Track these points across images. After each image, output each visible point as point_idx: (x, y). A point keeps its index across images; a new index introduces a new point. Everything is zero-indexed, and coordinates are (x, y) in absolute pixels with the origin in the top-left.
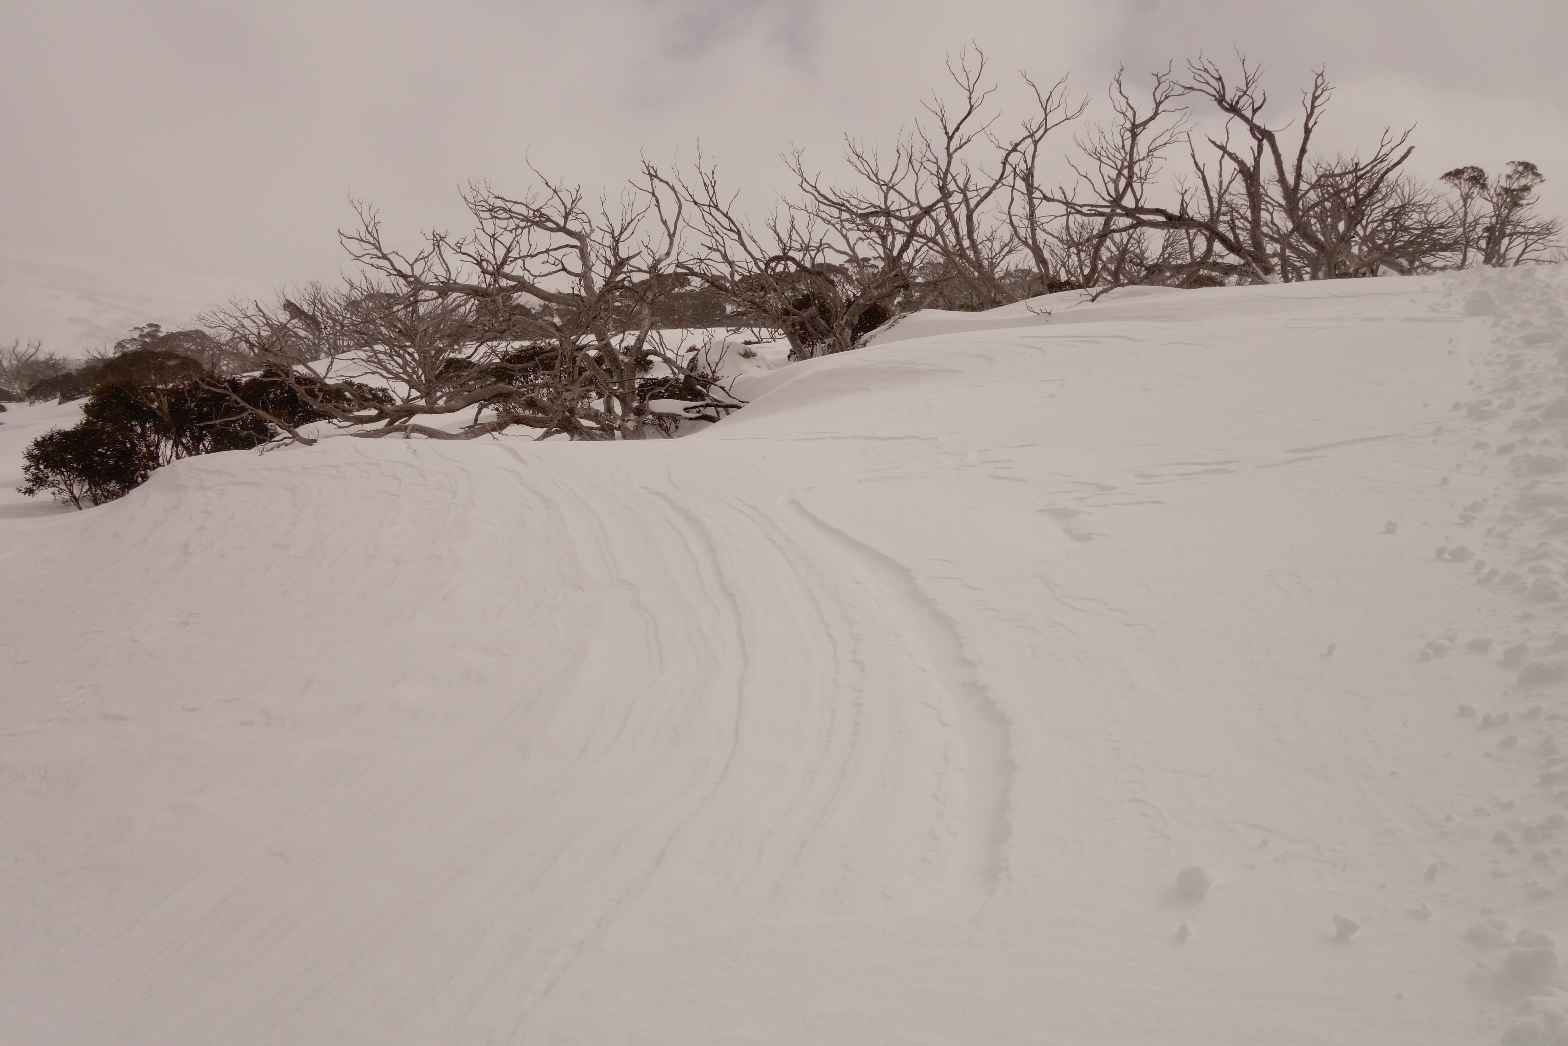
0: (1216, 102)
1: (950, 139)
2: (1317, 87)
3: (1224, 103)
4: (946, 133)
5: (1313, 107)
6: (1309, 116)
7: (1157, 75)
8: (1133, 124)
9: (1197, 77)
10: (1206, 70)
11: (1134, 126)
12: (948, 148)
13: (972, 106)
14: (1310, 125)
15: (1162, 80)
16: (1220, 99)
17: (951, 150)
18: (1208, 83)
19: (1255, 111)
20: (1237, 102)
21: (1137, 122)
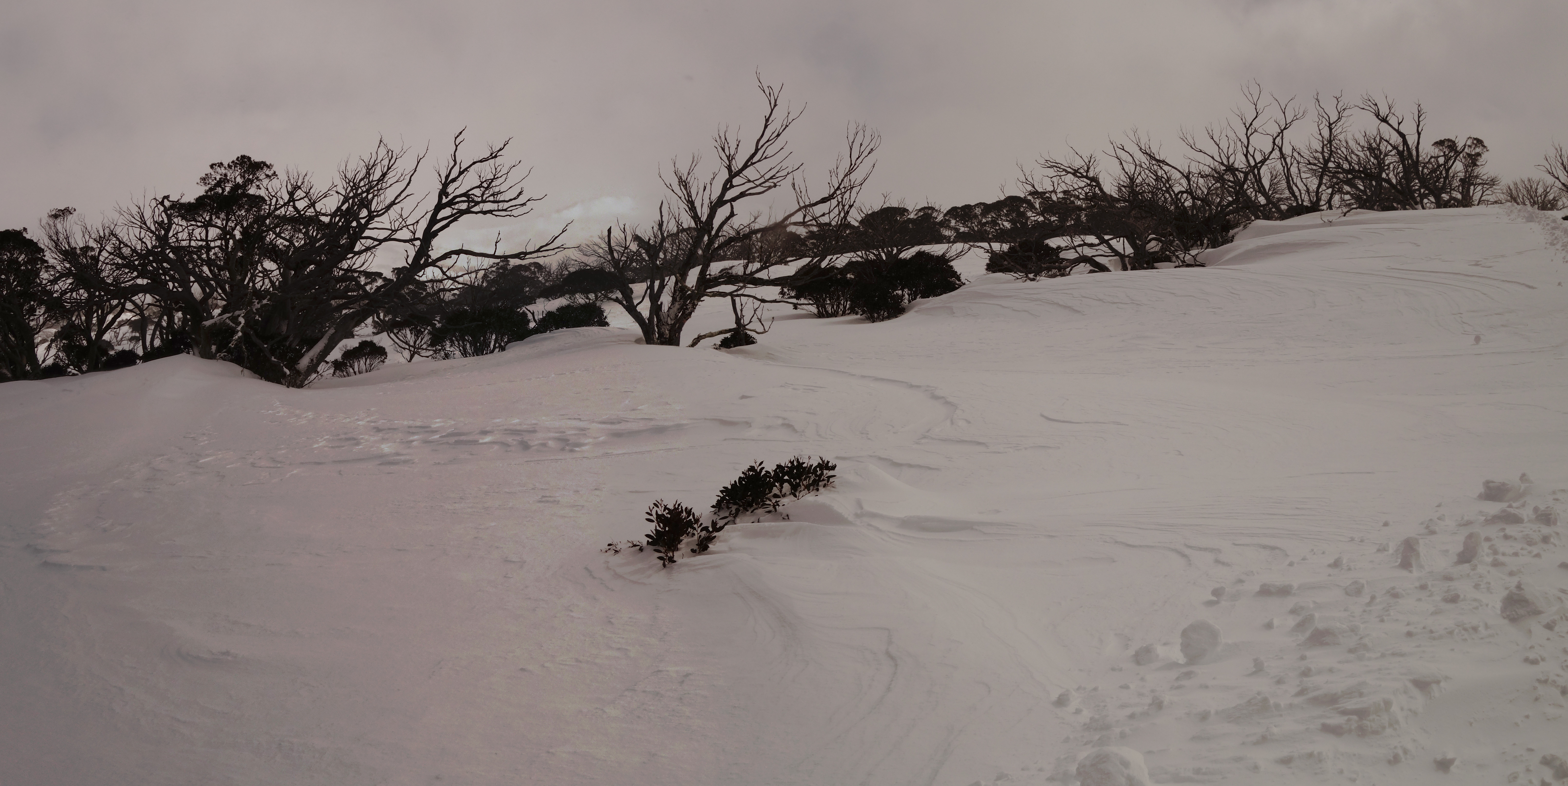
0: (1375, 116)
1: (1248, 129)
2: (1419, 112)
3: (1379, 117)
4: (1246, 126)
5: (1419, 122)
6: (1418, 126)
7: (1336, 98)
8: (1329, 123)
9: (1364, 103)
10: (1369, 100)
11: (1330, 124)
12: (1247, 134)
13: (1257, 113)
14: (1420, 130)
15: (1339, 100)
16: (1377, 115)
17: (1248, 135)
18: (1370, 106)
19: (1399, 124)
20: (1386, 117)
21: (1331, 122)
